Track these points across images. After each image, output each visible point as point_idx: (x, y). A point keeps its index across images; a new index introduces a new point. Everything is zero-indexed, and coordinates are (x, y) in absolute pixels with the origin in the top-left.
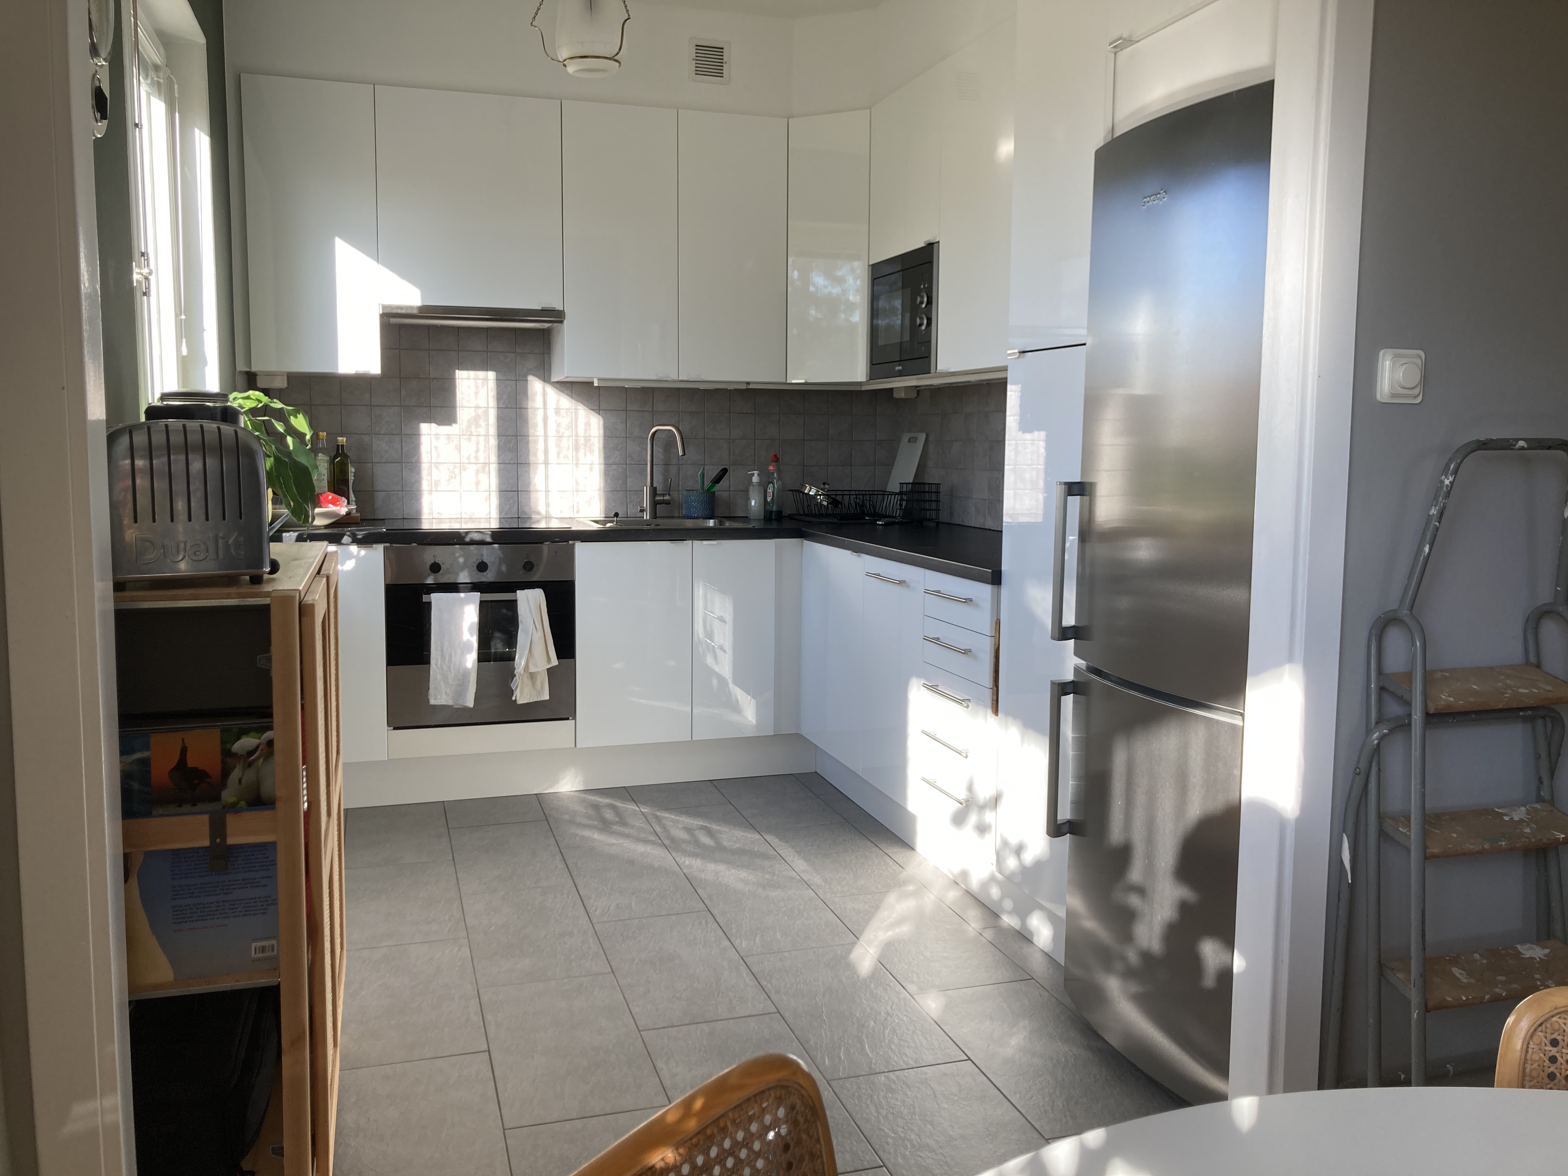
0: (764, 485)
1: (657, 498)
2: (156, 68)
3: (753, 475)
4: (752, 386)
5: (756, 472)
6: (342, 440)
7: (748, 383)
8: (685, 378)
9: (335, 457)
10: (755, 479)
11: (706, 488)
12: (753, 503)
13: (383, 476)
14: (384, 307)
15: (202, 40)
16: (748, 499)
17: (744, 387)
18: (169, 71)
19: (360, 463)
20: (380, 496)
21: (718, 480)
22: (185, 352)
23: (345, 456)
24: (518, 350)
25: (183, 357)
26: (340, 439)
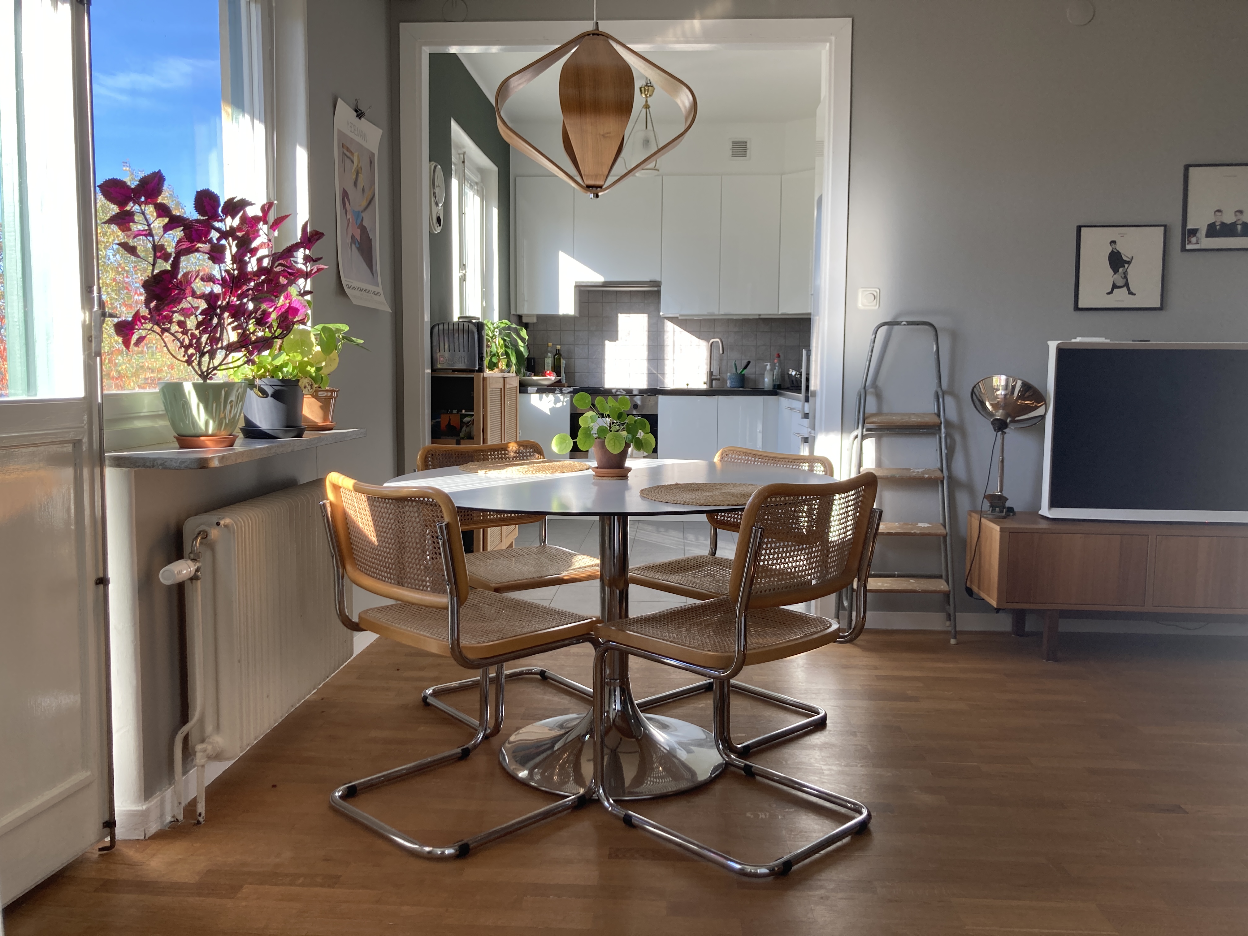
0: (772, 370)
1: (713, 377)
2: (477, 184)
3: (767, 365)
4: (762, 317)
5: (769, 364)
6: (559, 347)
7: (760, 315)
8: (723, 313)
9: (555, 355)
10: (768, 367)
11: (739, 372)
12: (766, 380)
13: (579, 365)
14: (576, 282)
15: (495, 169)
16: (764, 379)
17: (757, 317)
18: (482, 184)
19: (569, 358)
20: (577, 375)
21: (745, 368)
22: (484, 305)
23: (560, 355)
24: (646, 302)
25: (484, 307)
26: (558, 346)
